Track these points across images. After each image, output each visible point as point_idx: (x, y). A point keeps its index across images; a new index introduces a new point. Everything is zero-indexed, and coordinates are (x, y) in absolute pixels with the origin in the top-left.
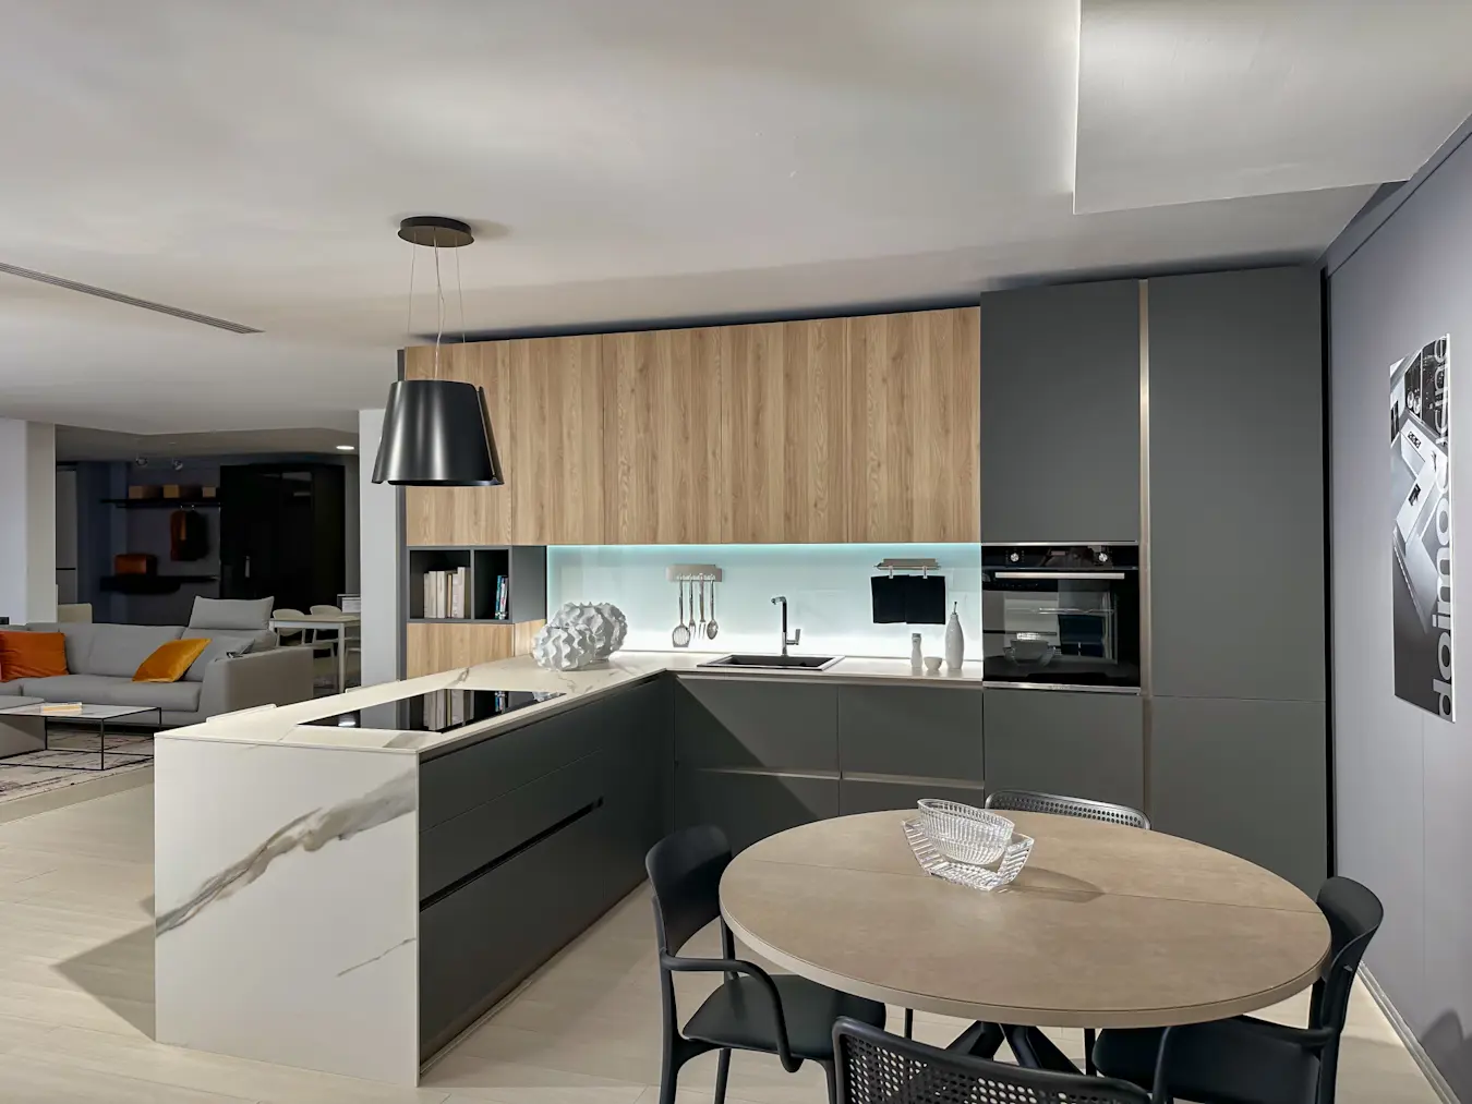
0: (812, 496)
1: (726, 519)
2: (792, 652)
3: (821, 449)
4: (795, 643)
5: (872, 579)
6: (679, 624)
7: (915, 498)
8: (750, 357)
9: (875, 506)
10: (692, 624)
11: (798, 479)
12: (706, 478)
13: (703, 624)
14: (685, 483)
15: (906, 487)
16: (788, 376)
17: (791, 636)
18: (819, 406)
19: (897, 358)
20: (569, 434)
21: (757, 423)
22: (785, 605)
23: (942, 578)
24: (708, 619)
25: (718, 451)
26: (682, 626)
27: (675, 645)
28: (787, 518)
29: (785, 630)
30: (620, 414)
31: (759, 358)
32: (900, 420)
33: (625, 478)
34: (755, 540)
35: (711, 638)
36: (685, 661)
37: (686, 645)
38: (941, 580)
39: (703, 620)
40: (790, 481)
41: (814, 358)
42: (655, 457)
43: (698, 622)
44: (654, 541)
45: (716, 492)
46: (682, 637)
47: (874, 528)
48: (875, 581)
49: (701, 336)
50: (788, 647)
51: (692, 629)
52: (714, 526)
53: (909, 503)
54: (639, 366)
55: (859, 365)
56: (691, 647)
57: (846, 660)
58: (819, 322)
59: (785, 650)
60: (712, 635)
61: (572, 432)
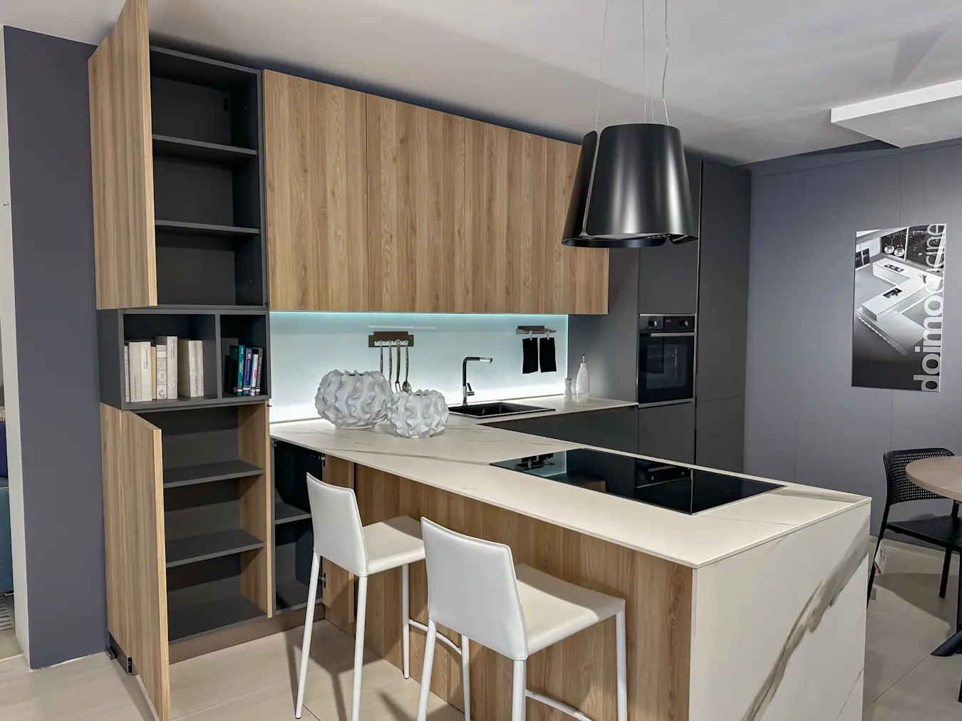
0: (522, 276)
2: (471, 401)
3: (529, 239)
4: (471, 394)
8: (486, 152)
9: (557, 286)
11: (515, 263)
16: (510, 176)
18: (528, 204)
20: (333, 193)
21: (490, 210)
25: (462, 231)
28: (508, 292)
29: (465, 384)
30: (383, 181)
31: (491, 154)
33: (388, 247)
38: (552, 340)
39: (397, 381)
40: (509, 263)
41: (525, 165)
42: (413, 228)
44: (413, 310)
45: (460, 268)
49: (450, 121)
53: (574, 286)
54: (400, 137)
55: (551, 178)
58: (528, 136)
59: (465, 401)
61: (336, 190)
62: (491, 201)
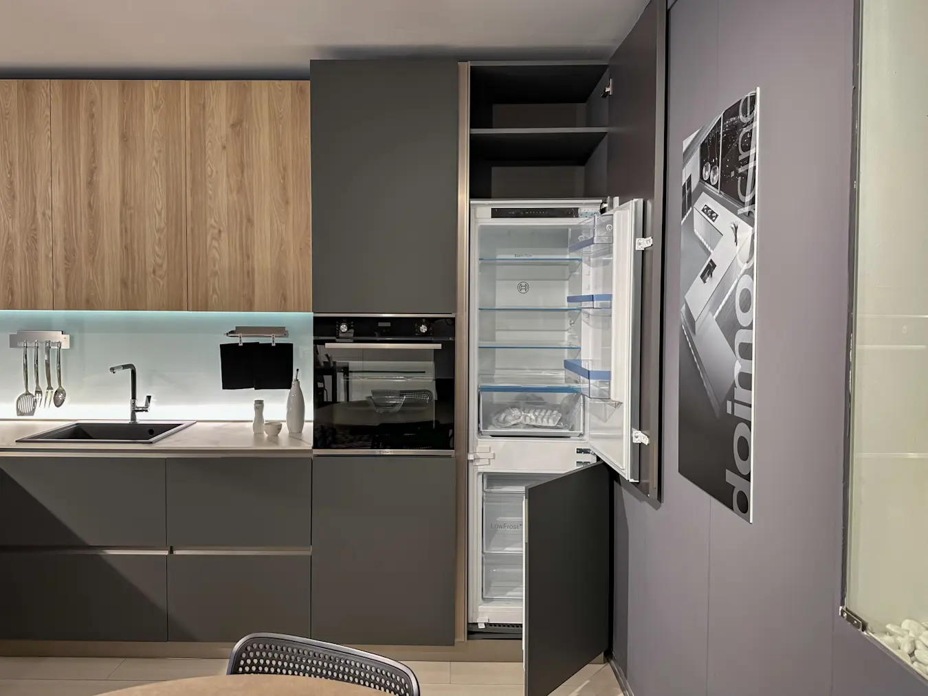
0: (150, 261)
1: (58, 285)
2: (141, 418)
3: (160, 214)
4: (145, 410)
5: (221, 345)
6: (24, 392)
7: (256, 268)
8: (83, 115)
9: (215, 274)
10: (39, 392)
11: (135, 246)
12: (35, 241)
13: (50, 391)
14: (11, 245)
15: (247, 255)
16: (124, 138)
17: (141, 403)
18: (158, 170)
19: (237, 125)
21: (91, 184)
22: (134, 373)
23: (291, 345)
24: (55, 387)
25: (48, 212)
26: (28, 394)
27: (20, 413)
28: (124, 283)
29: (134, 397)
31: (92, 116)
32: (241, 189)
34: (90, 306)
35: (58, 406)
36: (32, 428)
37: (32, 413)
38: (290, 347)
39: (50, 388)
40: (126, 247)
41: (151, 122)
43: (44, 390)
45: (47, 256)
46: (26, 405)
47: (215, 296)
48: (225, 349)
49: (28, 89)
50: (138, 414)
51: (38, 397)
52: (45, 292)
53: (250, 274)
55: (198, 130)
56: (36, 415)
57: (198, 423)
58: (157, 83)
59: (133, 417)
60: (58, 403)
62: (92, 172)
